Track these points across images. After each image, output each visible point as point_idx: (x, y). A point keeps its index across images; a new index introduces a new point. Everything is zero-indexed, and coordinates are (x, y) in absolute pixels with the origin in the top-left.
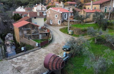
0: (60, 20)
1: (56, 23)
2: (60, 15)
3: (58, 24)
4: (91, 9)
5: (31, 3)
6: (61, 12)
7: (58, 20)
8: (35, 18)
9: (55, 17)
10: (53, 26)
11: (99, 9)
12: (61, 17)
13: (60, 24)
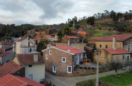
0: (71, 67)
1: (63, 71)
2: (71, 58)
3: (68, 72)
4: (115, 49)
5: (7, 35)
6: (73, 54)
7: (68, 66)
8: (30, 66)
9: (62, 62)
10: (58, 76)
11: (122, 48)
12: (73, 61)
13: (71, 72)
